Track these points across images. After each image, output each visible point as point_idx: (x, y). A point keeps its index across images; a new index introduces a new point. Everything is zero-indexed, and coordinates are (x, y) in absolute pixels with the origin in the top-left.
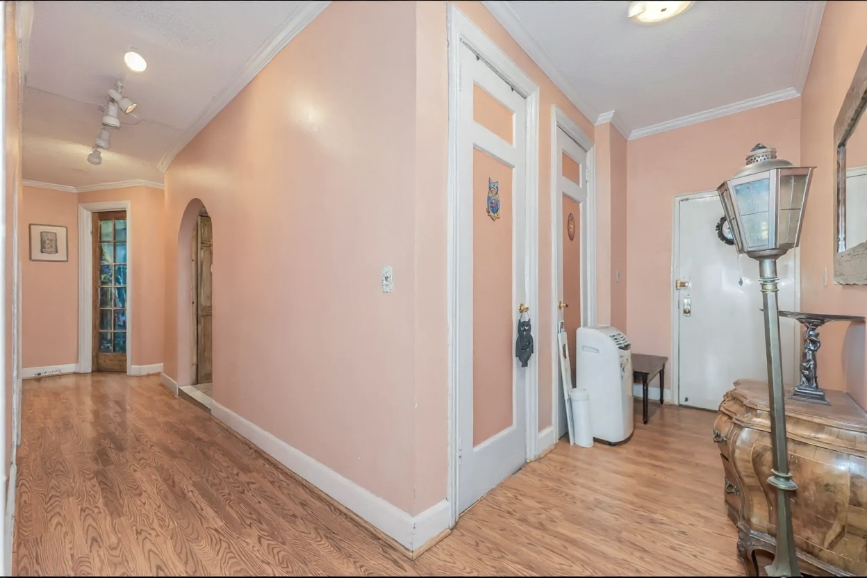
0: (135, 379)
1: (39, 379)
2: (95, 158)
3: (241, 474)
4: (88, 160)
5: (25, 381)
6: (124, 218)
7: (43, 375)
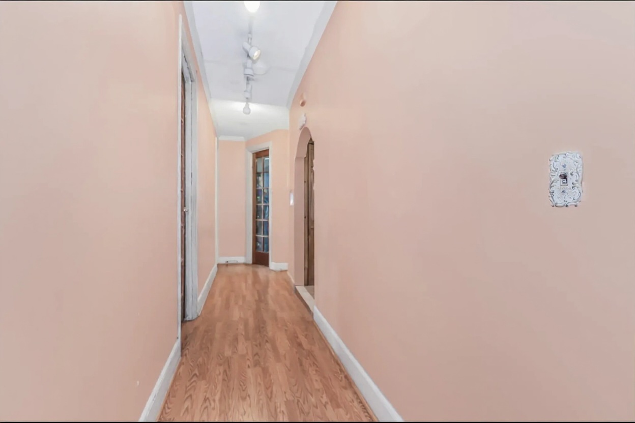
0: (273, 272)
1: (227, 265)
2: (247, 111)
3: (329, 407)
4: (244, 112)
5: (219, 265)
6: (267, 155)
7: (229, 263)
